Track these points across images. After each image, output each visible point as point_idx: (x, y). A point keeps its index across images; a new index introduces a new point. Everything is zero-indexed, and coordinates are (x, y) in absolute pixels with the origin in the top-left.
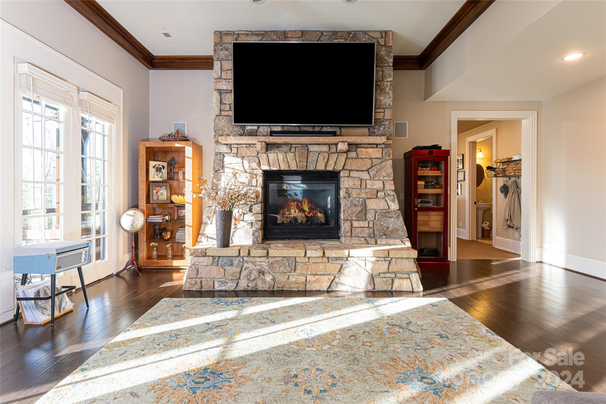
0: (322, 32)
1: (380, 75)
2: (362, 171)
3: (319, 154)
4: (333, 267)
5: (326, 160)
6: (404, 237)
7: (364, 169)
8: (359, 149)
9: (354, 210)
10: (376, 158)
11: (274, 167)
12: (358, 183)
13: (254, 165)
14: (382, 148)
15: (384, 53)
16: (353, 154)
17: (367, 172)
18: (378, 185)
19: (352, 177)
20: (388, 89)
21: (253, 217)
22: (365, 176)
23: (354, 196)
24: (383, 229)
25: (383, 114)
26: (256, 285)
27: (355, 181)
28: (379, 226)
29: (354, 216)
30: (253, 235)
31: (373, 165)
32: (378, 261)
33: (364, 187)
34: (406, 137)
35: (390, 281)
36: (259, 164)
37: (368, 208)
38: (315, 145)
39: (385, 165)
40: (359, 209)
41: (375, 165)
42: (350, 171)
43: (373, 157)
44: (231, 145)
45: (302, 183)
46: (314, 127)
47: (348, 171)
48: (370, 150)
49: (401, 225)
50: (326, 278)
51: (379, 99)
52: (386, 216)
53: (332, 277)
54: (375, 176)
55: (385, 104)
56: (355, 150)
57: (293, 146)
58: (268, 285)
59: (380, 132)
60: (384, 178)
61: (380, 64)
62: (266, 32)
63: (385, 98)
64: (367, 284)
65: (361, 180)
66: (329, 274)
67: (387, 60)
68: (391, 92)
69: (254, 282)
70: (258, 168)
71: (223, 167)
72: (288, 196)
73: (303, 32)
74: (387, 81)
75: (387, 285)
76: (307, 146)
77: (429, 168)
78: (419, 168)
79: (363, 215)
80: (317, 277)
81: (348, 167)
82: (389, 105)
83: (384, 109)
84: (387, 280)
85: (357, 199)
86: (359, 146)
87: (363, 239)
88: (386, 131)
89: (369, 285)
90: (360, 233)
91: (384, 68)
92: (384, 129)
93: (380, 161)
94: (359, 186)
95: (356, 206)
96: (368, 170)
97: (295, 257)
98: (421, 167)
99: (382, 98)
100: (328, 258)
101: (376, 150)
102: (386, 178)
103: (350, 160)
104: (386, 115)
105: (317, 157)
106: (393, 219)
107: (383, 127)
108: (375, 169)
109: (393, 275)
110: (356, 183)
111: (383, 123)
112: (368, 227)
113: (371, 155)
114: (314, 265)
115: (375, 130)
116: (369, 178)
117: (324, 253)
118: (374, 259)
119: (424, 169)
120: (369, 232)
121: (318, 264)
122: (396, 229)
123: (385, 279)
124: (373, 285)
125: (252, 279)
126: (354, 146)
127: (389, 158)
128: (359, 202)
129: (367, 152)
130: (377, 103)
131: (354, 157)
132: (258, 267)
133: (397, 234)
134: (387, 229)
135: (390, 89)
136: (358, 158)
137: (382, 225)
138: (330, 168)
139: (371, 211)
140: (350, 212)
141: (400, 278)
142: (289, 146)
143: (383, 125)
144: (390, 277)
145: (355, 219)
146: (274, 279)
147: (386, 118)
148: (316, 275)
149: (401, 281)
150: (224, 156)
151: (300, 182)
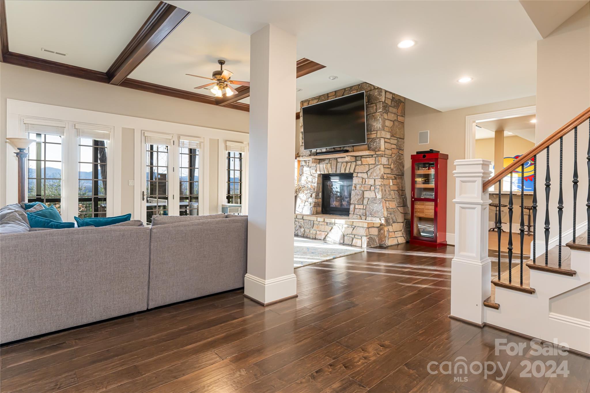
0: (345, 89)
1: (375, 108)
2: (364, 173)
3: (342, 163)
4: (328, 228)
5: (345, 167)
6: (382, 217)
7: (365, 172)
8: (362, 159)
9: (356, 197)
10: (372, 164)
11: (322, 172)
12: (361, 180)
13: (314, 171)
14: (375, 157)
15: (377, 93)
16: (359, 163)
17: (366, 174)
18: (371, 182)
19: (358, 177)
20: (378, 117)
21: (312, 200)
22: (365, 176)
23: (358, 189)
24: (370, 211)
25: (376, 134)
26: (298, 233)
27: (359, 179)
28: (368, 208)
29: (356, 201)
30: (310, 209)
31: (370, 169)
32: (348, 227)
33: (364, 183)
34: (427, 142)
35: (351, 239)
36: (316, 170)
37: (365, 197)
38: (340, 158)
39: (376, 169)
40: (359, 197)
41: (371, 169)
42: (358, 173)
43: (370, 163)
44: (306, 161)
45: (339, 181)
46: (340, 147)
47: (357, 173)
48: (368, 159)
49: (381, 208)
50: (323, 233)
51: (374, 125)
52: (373, 202)
53: (326, 233)
54: (370, 176)
55: (377, 127)
56: (360, 159)
57: (331, 159)
58: (301, 233)
59: (374, 147)
60: (375, 177)
61: (374, 101)
62: (320, 96)
63: (377, 123)
64: (340, 239)
65: (363, 178)
66: (326, 232)
67: (379, 98)
68: (380, 119)
69: (297, 231)
70: (316, 173)
71: (303, 173)
72: (333, 189)
73: (336, 92)
74: (379, 112)
75: (349, 241)
76: (337, 159)
77: (427, 168)
78: (420, 168)
79: (361, 201)
80: (321, 232)
81: (356, 171)
82: (380, 128)
83: (377, 131)
84: (350, 239)
85: (359, 191)
86: (363, 157)
87: (359, 216)
88: (377, 146)
89: (341, 240)
90: (358, 212)
91: (377, 103)
92: (376, 144)
93: (373, 166)
94: (361, 182)
95: (358, 195)
96: (367, 172)
97: (314, 221)
98: (421, 167)
99: (375, 124)
100: (327, 223)
101: (371, 158)
102: (377, 177)
103: (357, 166)
104: (378, 135)
105: (341, 165)
106: (377, 205)
107: (376, 143)
108: (370, 171)
109: (353, 236)
110: (359, 181)
111: (376, 140)
112: (363, 209)
113: (368, 162)
114: (321, 226)
115: (371, 146)
116: (367, 177)
117: (324, 220)
118: (346, 226)
119: (424, 169)
120: (363, 212)
121: (323, 226)
122: (377, 211)
123: (349, 238)
124: (343, 240)
125: (297, 229)
126: (360, 157)
127: (379, 163)
128: (359, 193)
129: (366, 160)
130: (373, 128)
131: (360, 164)
132: (300, 224)
133: (378, 214)
134: (373, 211)
135: (380, 117)
136: (362, 165)
137: (370, 208)
138: (347, 172)
139: (366, 199)
140: (354, 199)
141: (357, 238)
142: (329, 160)
143: (375, 142)
144: (352, 237)
145: (357, 203)
146: (304, 231)
147: (378, 137)
148: (320, 231)
149: (357, 240)
150: (303, 167)
151: (338, 180)
